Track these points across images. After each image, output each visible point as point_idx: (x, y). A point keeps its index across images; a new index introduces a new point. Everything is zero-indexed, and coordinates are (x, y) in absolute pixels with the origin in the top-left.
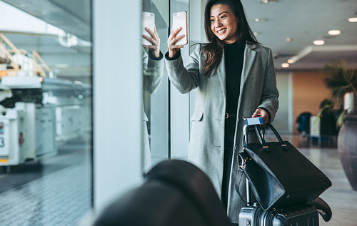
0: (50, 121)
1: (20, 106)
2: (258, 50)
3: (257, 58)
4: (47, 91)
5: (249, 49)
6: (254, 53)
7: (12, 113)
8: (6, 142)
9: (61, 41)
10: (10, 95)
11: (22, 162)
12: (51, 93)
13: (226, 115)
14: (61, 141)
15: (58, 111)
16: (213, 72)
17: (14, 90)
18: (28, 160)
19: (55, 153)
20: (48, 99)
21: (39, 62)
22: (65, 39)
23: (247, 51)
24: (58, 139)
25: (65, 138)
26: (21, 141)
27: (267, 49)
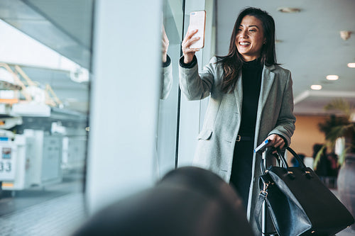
0: (56, 149)
1: (28, 133)
2: (277, 72)
3: (276, 80)
4: (56, 121)
5: (267, 71)
6: (272, 75)
7: (20, 139)
8: (13, 167)
9: (73, 77)
10: (19, 122)
11: (28, 187)
12: (60, 123)
13: (238, 137)
14: (66, 169)
15: (66, 141)
16: (230, 90)
17: (24, 118)
18: (34, 185)
19: (60, 180)
20: (56, 128)
21: (51, 96)
22: (76, 74)
23: (265, 72)
24: (63, 167)
25: (70, 167)
26: (27, 167)
27: (287, 71)
